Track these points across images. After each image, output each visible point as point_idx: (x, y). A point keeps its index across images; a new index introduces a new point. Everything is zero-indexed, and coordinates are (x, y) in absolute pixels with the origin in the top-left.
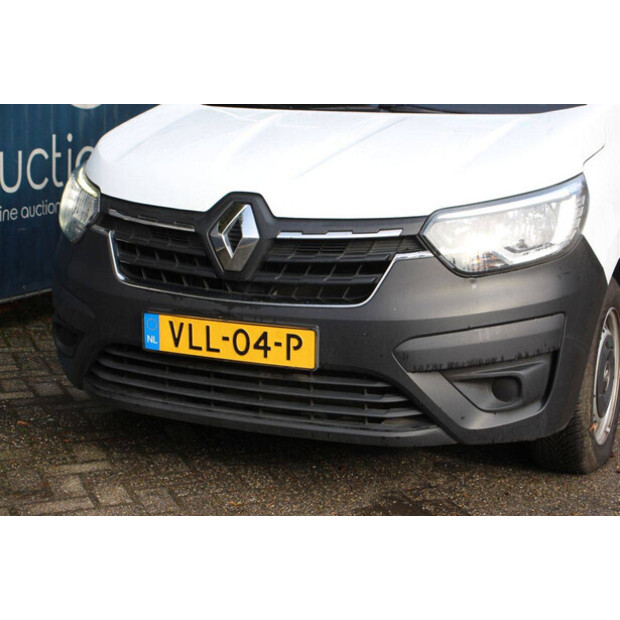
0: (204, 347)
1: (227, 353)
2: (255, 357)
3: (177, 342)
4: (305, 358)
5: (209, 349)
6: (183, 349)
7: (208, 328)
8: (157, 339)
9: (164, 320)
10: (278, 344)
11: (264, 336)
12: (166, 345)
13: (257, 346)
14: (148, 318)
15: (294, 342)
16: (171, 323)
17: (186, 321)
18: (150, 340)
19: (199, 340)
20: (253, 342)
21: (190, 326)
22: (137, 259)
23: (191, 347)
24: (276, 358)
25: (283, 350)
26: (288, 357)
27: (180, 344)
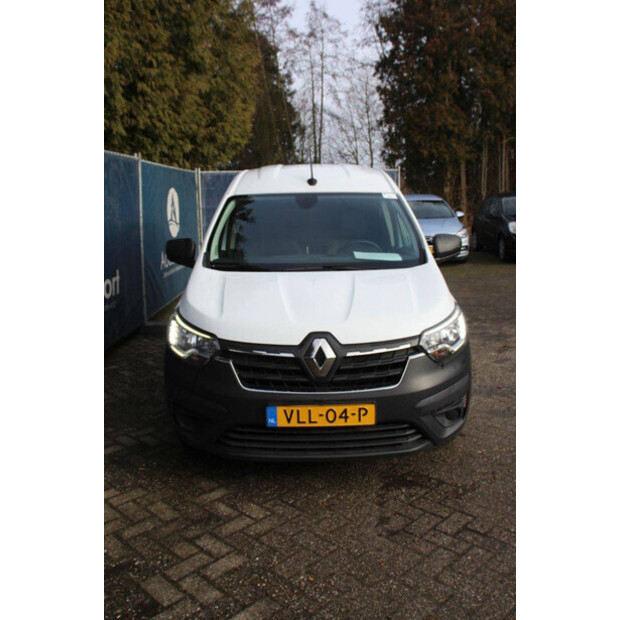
0: (307, 420)
1: (322, 423)
2: (340, 423)
3: (289, 420)
4: (369, 420)
5: (310, 422)
6: (294, 423)
7: (310, 411)
8: (276, 420)
9: (280, 410)
10: (353, 414)
11: (345, 411)
12: (282, 422)
13: (341, 417)
14: (269, 410)
15: (363, 412)
16: (285, 411)
17: (295, 408)
18: (271, 421)
19: (304, 417)
20: (338, 415)
21: (298, 412)
22: (252, 375)
23: (299, 422)
24: (353, 421)
25: (357, 417)
26: (360, 420)
27: (292, 420)
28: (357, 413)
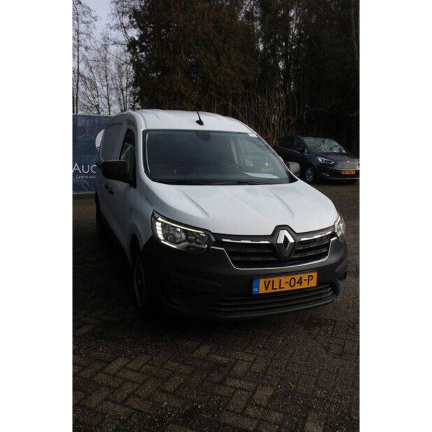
0: (278, 287)
1: (287, 288)
2: (297, 287)
3: (267, 288)
4: (313, 283)
5: (280, 288)
6: (270, 290)
7: (280, 280)
8: (258, 289)
9: (262, 281)
10: (305, 280)
11: (301, 278)
12: (262, 290)
13: (298, 283)
14: (255, 282)
15: (310, 278)
16: (265, 282)
17: (271, 280)
18: (255, 290)
19: (276, 286)
20: (297, 281)
21: (273, 281)
23: (273, 289)
24: (305, 285)
25: (307, 281)
26: (308, 284)
27: (268, 289)
28: (307, 278)
